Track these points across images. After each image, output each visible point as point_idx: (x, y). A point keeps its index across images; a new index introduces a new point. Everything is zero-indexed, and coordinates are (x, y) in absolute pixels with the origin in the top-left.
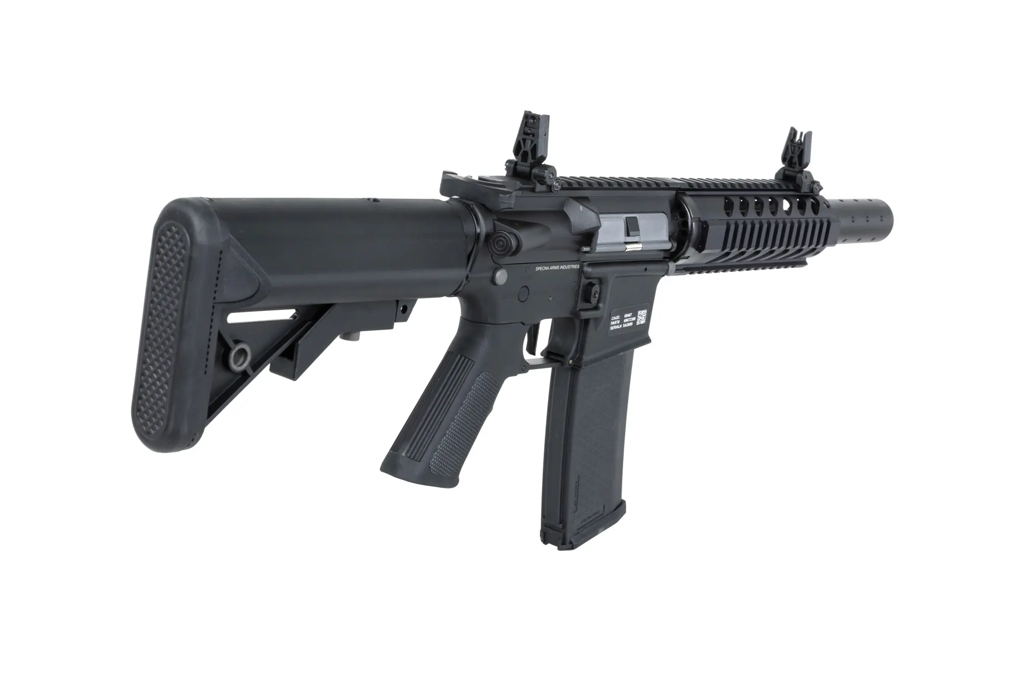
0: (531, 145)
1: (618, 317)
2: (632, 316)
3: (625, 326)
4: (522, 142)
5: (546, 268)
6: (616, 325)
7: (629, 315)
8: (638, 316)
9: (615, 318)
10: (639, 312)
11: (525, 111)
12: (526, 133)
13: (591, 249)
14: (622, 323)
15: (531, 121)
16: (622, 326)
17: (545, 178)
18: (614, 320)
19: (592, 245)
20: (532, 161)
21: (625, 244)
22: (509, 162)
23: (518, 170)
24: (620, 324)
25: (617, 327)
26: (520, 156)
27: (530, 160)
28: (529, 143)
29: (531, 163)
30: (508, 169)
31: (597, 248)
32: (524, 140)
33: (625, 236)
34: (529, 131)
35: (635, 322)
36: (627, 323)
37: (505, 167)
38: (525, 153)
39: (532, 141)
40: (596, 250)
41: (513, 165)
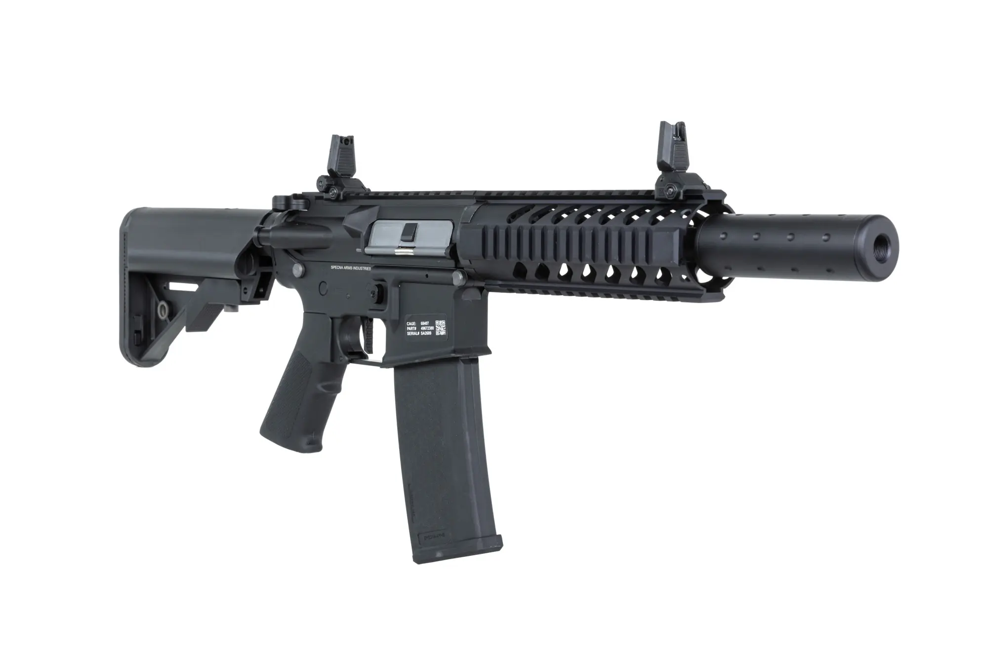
1: (414, 323)
2: (430, 325)
3: (423, 333)
5: (341, 268)
6: (414, 331)
7: (426, 323)
8: (437, 326)
9: (410, 324)
10: (437, 322)
14: (419, 329)
16: (420, 333)
18: (410, 326)
24: (417, 331)
25: (415, 334)
35: (434, 332)
36: (425, 331)
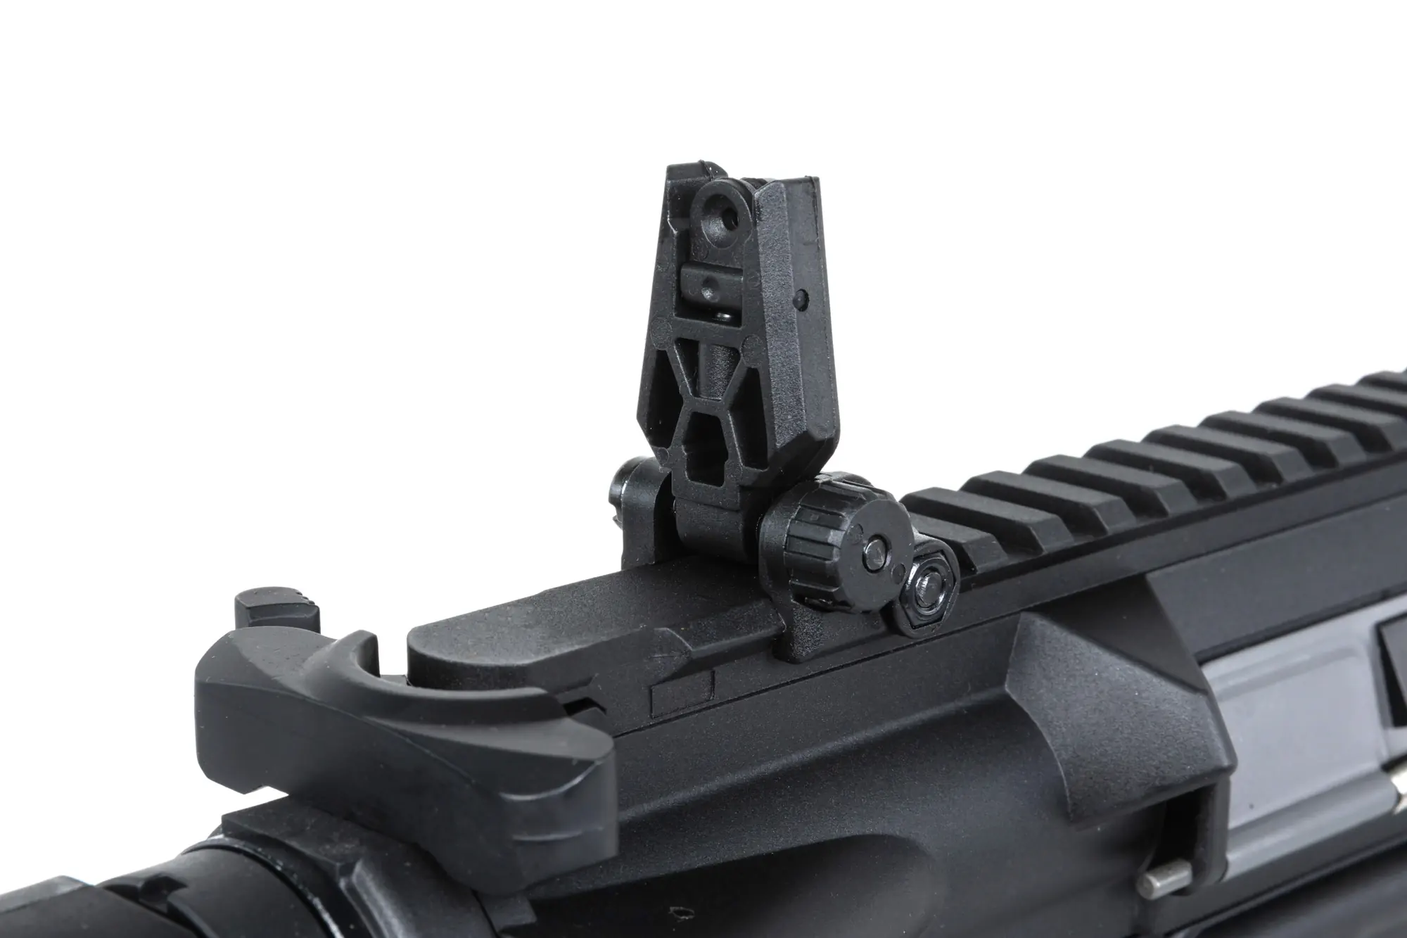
0: (729, 376)
4: (677, 358)
11: (673, 172)
12: (690, 307)
13: (1198, 872)
15: (715, 228)
17: (833, 580)
19: (1200, 850)
20: (749, 474)
21: (1384, 775)
22: (631, 473)
23: (682, 530)
26: (680, 450)
27: (738, 468)
28: (715, 363)
29: (743, 489)
30: (627, 513)
31: (1232, 856)
32: (689, 348)
33: (1384, 725)
34: (708, 294)
37: (612, 511)
38: (706, 429)
39: (734, 355)
40: (1226, 865)
41: (648, 498)
